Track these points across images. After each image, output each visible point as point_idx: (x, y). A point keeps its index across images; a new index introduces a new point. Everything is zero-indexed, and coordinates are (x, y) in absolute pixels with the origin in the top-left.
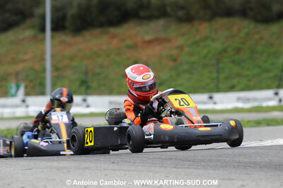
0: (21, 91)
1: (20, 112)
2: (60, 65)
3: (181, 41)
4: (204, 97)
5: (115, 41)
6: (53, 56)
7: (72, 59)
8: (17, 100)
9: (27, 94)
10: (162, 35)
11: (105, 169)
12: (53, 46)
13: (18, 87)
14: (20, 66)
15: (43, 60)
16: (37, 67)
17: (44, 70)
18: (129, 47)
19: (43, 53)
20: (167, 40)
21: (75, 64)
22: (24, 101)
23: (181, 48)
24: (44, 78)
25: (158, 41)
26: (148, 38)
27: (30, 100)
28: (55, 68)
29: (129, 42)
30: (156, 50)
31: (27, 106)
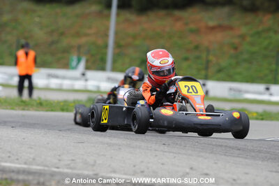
0: (82, 65)
1: (79, 85)
2: (122, 43)
3: (244, 30)
4: (261, 87)
5: (179, 24)
6: (116, 33)
7: (135, 37)
8: (77, 73)
9: (87, 68)
10: (226, 23)
11: (156, 150)
12: (117, 23)
13: (79, 61)
14: (83, 40)
15: (106, 35)
16: (100, 42)
17: (106, 46)
18: (192, 31)
19: (108, 29)
20: (230, 28)
21: (137, 42)
22: (83, 74)
23: (243, 37)
24: (106, 54)
25: (220, 28)
26: (211, 24)
27: (90, 74)
28: (118, 45)
29: (192, 26)
30: (219, 36)
31: (86, 80)
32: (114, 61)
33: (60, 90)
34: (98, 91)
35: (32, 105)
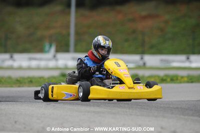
0: (53, 49)
1: (52, 64)
3: (167, 17)
7: (89, 27)
9: (57, 51)
13: (51, 46)
15: (68, 27)
16: (64, 32)
17: (69, 35)
18: (130, 20)
19: (69, 22)
20: (157, 16)
22: (55, 56)
23: (167, 22)
25: (150, 16)
26: (144, 13)
27: (60, 55)
28: (77, 33)
30: (149, 23)
31: (57, 60)
32: (76, 45)
33: (38, 68)
34: (66, 68)
35: (25, 83)
